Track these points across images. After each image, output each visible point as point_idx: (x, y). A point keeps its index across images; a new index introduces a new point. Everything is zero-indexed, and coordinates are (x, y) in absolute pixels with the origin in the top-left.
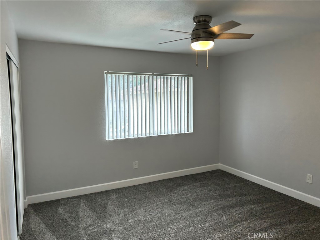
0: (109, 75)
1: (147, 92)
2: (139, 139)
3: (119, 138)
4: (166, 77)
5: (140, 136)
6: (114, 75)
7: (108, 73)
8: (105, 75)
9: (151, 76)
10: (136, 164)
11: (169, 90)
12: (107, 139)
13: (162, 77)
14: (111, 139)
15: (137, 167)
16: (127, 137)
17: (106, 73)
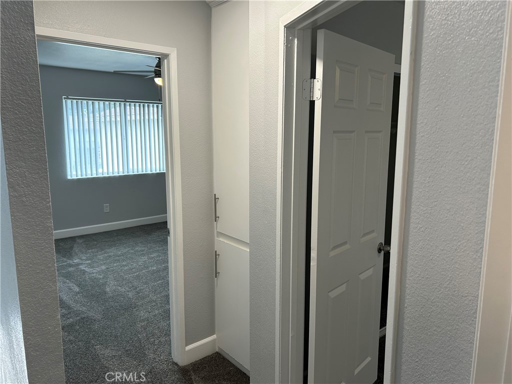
0: (69, 101)
1: (118, 119)
2: (109, 178)
3: (84, 177)
4: (142, 104)
5: (111, 175)
6: (75, 101)
7: (68, 98)
8: (64, 101)
9: (123, 103)
10: (107, 207)
11: (147, 117)
12: (69, 178)
13: (137, 104)
14: (74, 177)
15: (108, 211)
16: (95, 176)
17: (65, 98)
